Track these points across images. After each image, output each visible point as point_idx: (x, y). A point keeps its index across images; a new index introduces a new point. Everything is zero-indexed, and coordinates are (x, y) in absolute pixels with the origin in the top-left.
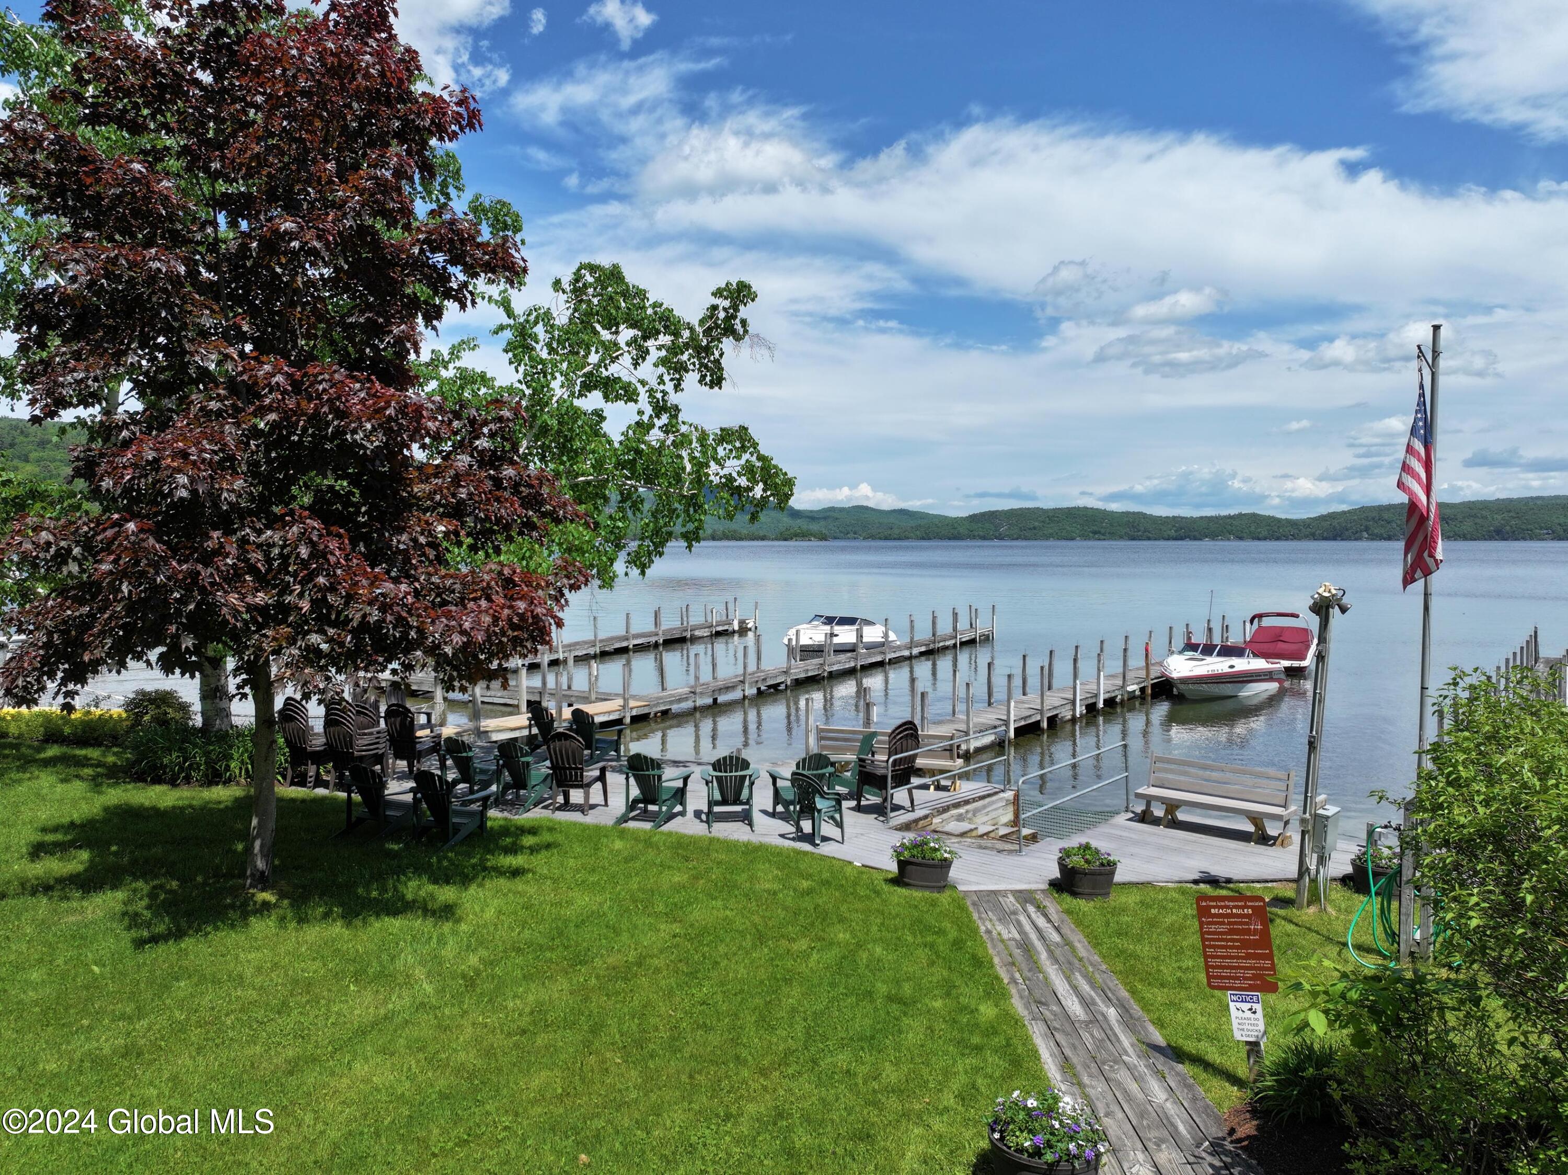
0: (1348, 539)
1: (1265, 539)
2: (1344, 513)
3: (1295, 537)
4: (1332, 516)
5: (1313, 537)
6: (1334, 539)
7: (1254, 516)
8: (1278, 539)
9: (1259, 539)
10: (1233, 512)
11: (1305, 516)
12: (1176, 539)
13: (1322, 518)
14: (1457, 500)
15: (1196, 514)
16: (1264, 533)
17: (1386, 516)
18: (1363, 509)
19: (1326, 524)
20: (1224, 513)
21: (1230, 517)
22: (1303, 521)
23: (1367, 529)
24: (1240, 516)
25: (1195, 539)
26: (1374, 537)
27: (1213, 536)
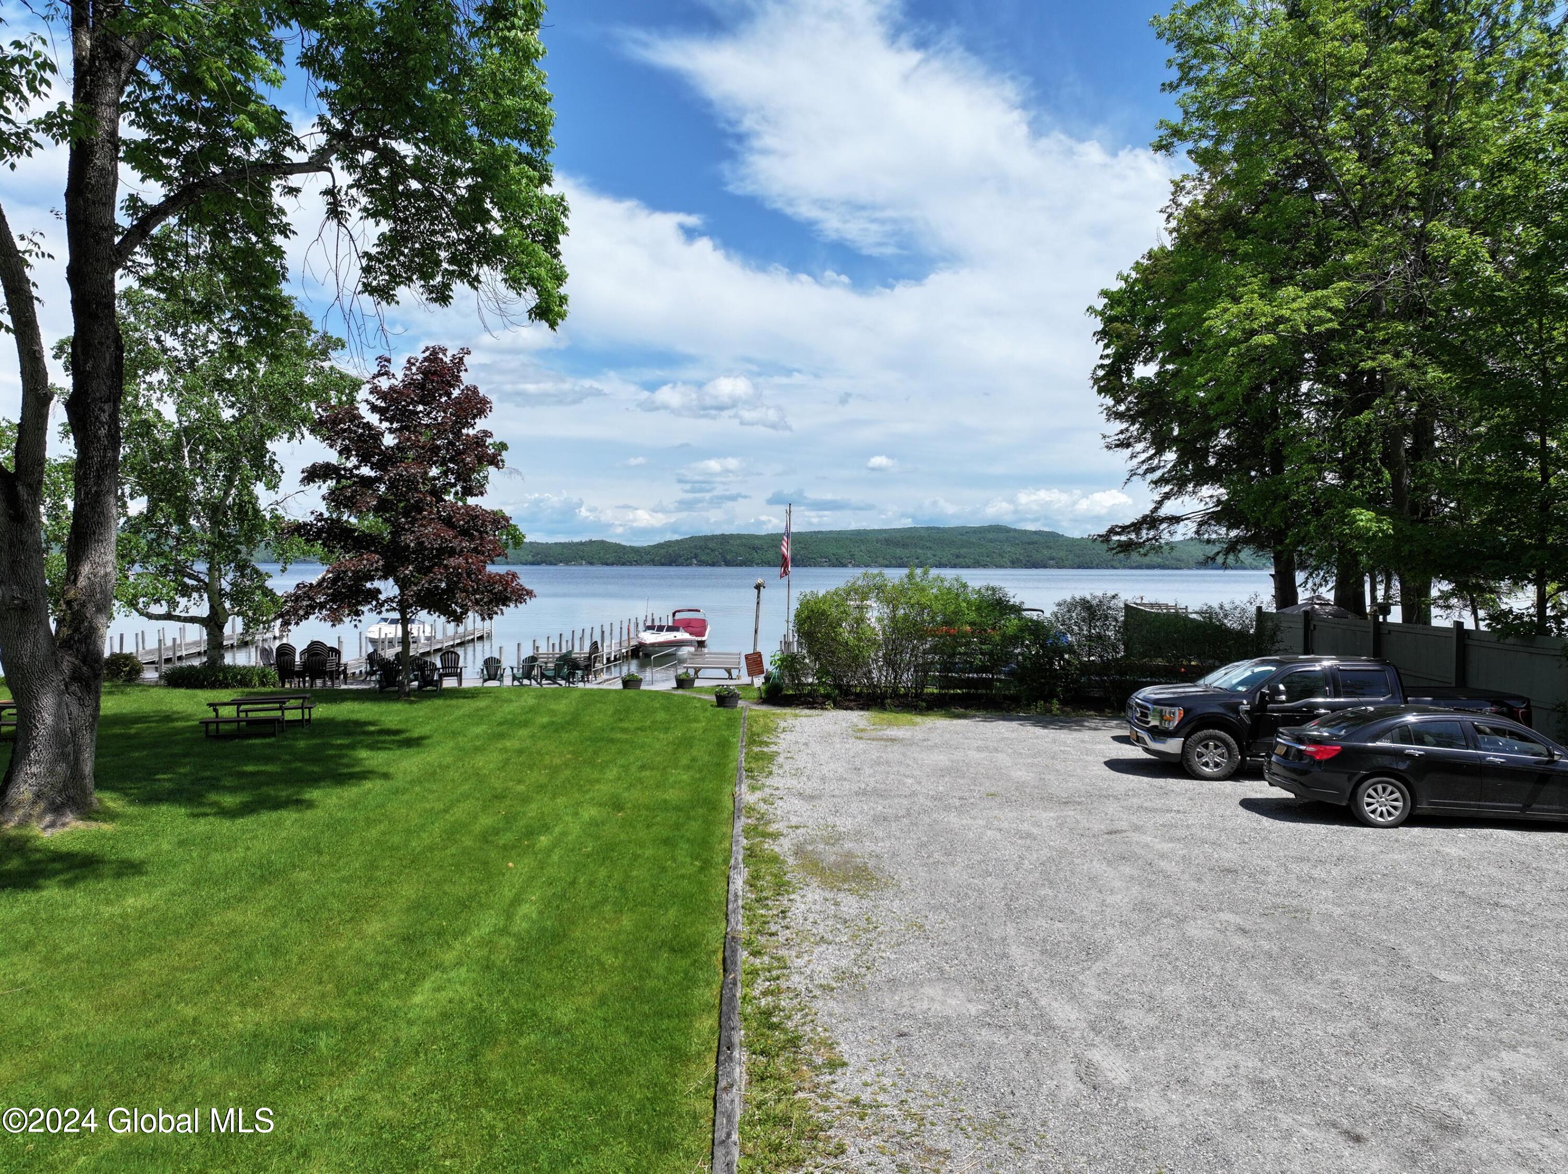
0: (681, 565)
1: (613, 564)
2: (677, 541)
3: (638, 563)
4: (668, 544)
5: (653, 563)
6: (670, 564)
7: (603, 542)
8: (624, 564)
9: (607, 564)
10: (584, 538)
11: (645, 544)
12: (532, 564)
13: (660, 546)
14: (763, 532)
15: (551, 540)
16: (611, 560)
17: (711, 545)
18: (692, 539)
19: (662, 551)
20: (576, 539)
21: (581, 544)
22: (643, 548)
23: (696, 557)
24: (591, 542)
25: (551, 564)
26: (702, 563)
27: (567, 561)
